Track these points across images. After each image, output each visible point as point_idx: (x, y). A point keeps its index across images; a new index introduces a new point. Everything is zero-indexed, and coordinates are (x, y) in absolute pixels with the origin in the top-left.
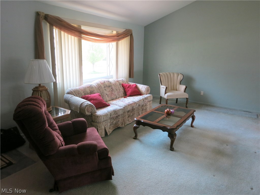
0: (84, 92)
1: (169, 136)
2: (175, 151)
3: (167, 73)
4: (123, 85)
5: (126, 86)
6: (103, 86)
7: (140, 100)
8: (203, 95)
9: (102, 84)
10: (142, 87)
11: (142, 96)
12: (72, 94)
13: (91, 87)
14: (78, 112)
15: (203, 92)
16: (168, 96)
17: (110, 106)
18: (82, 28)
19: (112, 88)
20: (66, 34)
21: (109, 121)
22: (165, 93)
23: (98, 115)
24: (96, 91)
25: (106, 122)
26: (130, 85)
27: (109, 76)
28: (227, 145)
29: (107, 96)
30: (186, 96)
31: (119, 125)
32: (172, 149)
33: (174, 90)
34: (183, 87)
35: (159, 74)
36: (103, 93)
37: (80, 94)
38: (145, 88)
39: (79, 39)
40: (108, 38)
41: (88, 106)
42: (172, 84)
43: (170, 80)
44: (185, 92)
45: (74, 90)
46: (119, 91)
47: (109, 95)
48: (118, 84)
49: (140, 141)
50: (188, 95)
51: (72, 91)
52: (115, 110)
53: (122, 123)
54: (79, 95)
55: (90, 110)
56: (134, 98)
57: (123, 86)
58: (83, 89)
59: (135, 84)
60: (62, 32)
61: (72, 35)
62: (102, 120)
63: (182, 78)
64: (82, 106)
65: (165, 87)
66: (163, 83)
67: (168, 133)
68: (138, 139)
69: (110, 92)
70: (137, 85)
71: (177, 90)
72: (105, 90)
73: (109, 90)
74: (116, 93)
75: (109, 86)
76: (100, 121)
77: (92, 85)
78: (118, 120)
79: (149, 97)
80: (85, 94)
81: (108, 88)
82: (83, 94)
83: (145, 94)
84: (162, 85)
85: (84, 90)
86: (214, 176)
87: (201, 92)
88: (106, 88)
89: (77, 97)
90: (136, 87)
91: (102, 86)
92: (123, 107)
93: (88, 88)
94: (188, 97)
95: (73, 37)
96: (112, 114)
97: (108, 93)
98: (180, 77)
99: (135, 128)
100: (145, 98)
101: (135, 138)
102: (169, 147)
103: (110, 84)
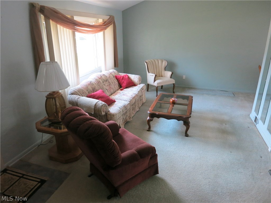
0: (87, 91)
1: (184, 124)
2: (190, 136)
3: (152, 60)
4: (116, 77)
5: (120, 78)
6: (101, 82)
7: (139, 91)
8: (185, 79)
9: (100, 79)
10: (134, 78)
11: (136, 86)
12: (77, 94)
13: (91, 84)
14: (93, 114)
15: (185, 76)
16: (158, 84)
17: (116, 101)
18: (74, 19)
19: (109, 82)
20: (61, 27)
21: (122, 117)
22: (155, 81)
23: (114, 114)
24: (97, 88)
25: (120, 119)
26: (123, 76)
27: (97, 68)
28: (226, 124)
29: (107, 91)
30: (173, 81)
31: (127, 119)
32: (187, 135)
33: (159, 77)
34: (169, 73)
35: (146, 62)
36: (103, 88)
37: (84, 93)
38: (138, 77)
39: (73, 31)
40: (98, 28)
41: (103, 106)
42: (158, 71)
43: (155, 67)
44: (171, 78)
45: (77, 89)
46: (114, 84)
47: (108, 90)
48: (112, 76)
49: (155, 132)
50: (174, 80)
51: (76, 90)
52: (125, 106)
53: (129, 117)
54: (84, 95)
55: (105, 110)
56: (132, 90)
57: (117, 79)
58: (85, 87)
59: (126, 74)
60: (58, 26)
61: (67, 28)
62: (118, 118)
63: (166, 65)
64: (97, 107)
65: (154, 75)
66: (150, 71)
67: (183, 122)
68: (152, 131)
69: (108, 87)
70: (129, 76)
71: (162, 77)
72: (104, 85)
73: (107, 85)
74: (113, 87)
75: (106, 80)
76: (116, 119)
77: (91, 81)
78: (126, 115)
79: (144, 87)
80: (88, 92)
81: (106, 82)
82: (87, 92)
83: (138, 84)
84: (149, 73)
85: (87, 87)
86: (231, 152)
87: (184, 76)
88: (104, 83)
89: (83, 96)
90: (129, 78)
91: (100, 80)
92: (129, 101)
93: (89, 85)
94: (174, 83)
95: (67, 30)
96: (124, 110)
97: (107, 88)
98: (165, 64)
99: (149, 121)
100: (141, 88)
101: (149, 130)
102: (184, 134)
103: (106, 78)
